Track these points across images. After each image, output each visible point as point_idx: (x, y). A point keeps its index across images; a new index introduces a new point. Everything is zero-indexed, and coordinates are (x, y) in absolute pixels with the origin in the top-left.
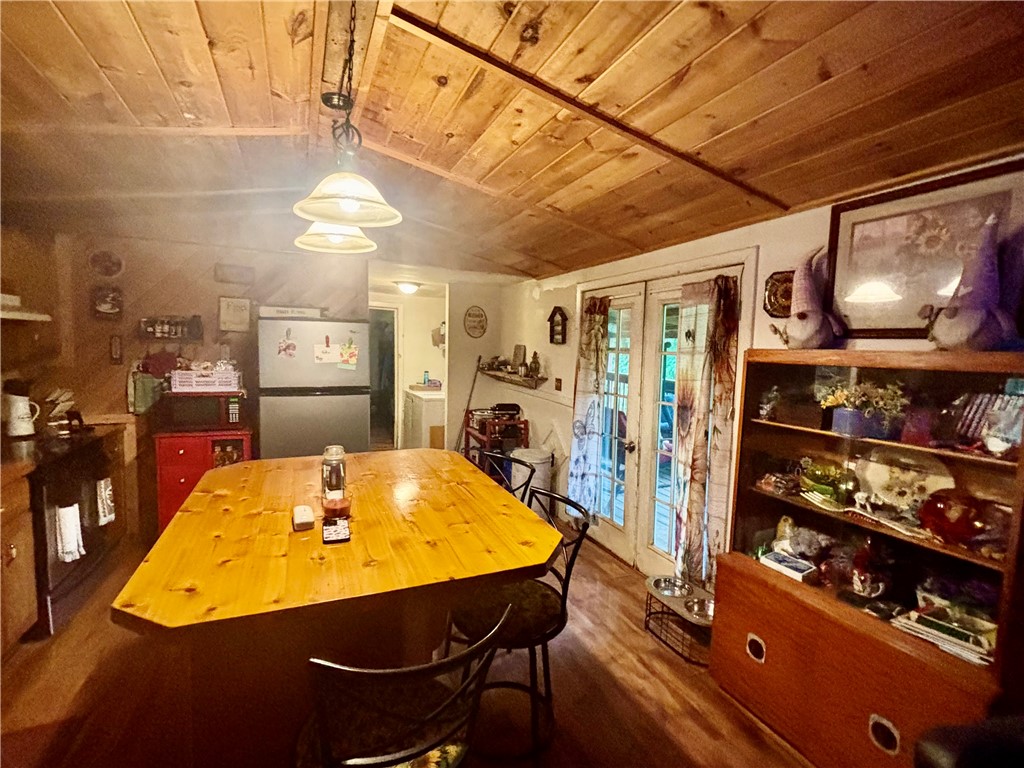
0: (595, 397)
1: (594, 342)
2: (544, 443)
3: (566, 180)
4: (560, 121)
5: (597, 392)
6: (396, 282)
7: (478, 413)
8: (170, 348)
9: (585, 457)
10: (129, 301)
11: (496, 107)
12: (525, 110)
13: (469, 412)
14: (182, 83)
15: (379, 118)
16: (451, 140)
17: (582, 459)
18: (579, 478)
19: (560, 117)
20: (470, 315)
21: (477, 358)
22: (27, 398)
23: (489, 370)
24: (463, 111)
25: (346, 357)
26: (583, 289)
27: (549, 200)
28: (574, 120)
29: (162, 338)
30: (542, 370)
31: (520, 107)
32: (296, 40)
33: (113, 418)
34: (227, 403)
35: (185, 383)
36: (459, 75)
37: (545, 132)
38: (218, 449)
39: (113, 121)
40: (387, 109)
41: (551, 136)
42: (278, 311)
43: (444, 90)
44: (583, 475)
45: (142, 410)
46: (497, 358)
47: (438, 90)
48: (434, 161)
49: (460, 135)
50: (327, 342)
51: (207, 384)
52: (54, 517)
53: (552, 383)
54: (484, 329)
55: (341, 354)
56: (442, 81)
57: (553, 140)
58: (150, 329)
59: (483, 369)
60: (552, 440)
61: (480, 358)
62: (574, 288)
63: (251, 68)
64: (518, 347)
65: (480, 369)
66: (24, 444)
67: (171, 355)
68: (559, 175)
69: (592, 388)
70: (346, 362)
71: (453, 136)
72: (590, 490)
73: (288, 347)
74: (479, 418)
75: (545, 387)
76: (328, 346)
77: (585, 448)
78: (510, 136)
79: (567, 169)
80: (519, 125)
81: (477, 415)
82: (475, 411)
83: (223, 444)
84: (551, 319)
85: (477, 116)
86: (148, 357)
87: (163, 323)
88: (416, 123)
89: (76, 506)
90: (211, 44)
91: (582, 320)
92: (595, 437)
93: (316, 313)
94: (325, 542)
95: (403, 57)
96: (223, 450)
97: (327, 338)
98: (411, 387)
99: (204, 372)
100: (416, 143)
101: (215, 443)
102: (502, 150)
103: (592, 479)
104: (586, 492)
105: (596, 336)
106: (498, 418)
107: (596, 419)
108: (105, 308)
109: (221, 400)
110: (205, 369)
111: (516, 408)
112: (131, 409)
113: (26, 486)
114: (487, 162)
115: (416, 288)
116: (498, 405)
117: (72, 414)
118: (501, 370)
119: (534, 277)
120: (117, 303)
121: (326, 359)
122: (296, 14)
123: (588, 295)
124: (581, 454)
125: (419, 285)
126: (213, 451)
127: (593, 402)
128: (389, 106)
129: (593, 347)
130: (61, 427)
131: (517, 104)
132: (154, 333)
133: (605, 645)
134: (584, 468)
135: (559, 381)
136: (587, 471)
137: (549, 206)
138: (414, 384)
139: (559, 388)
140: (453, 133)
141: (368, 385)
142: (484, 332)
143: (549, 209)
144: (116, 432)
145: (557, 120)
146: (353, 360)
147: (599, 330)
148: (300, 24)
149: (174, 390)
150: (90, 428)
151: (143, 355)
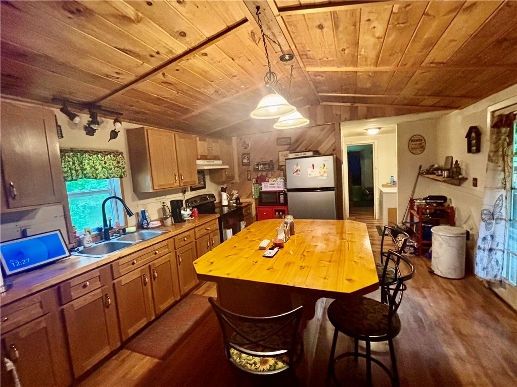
0: (503, 192)
1: (501, 149)
2: (465, 223)
3: (431, 44)
4: (397, 13)
5: (505, 188)
6: (367, 129)
7: (419, 201)
8: (264, 174)
9: (492, 237)
10: (251, 157)
11: (355, 25)
12: (371, 18)
13: (412, 201)
14: (233, 76)
15: (309, 56)
16: (345, 52)
17: (489, 238)
18: (486, 253)
19: (395, 10)
20: (413, 141)
21: (418, 167)
22: (226, 193)
23: (426, 174)
24: (340, 36)
25: (322, 173)
26: (493, 110)
27: (428, 60)
28: (405, 7)
29: (261, 170)
30: (463, 173)
31: (367, 19)
32: (257, 42)
33: (248, 200)
34: (279, 195)
35: (266, 187)
36: (325, 20)
37: (393, 24)
38: (277, 213)
39: (224, 97)
40: (309, 51)
41: (398, 24)
42: (295, 155)
43: (325, 30)
44: (491, 250)
45: (257, 197)
46: (433, 166)
47: (322, 32)
48: (346, 65)
49: (348, 48)
50: (313, 167)
51: (274, 187)
52: (226, 232)
53: (470, 181)
54: (423, 148)
55: (320, 172)
56: (321, 27)
57: (402, 25)
58: (257, 167)
59: (422, 173)
60: (470, 222)
61: (420, 167)
62: (485, 111)
63: (250, 61)
64: (447, 158)
65: (420, 174)
66: (226, 208)
67: (264, 176)
68: (422, 42)
69: (500, 185)
70: (322, 175)
71: (345, 50)
72: (497, 262)
73: (297, 171)
74: (418, 204)
75: (465, 184)
76: (313, 169)
77: (492, 230)
78: (374, 36)
79: (425, 37)
80: (374, 27)
81: (417, 203)
82: (417, 200)
83: (279, 211)
84: (468, 136)
85: (349, 34)
86: (257, 178)
87: (261, 164)
88: (324, 51)
89: (231, 229)
90: (233, 59)
91: (492, 133)
92: (503, 222)
93: (311, 154)
94: (264, 256)
95: (298, 25)
96: (279, 214)
97: (313, 165)
98: (383, 186)
99: (273, 183)
100: (332, 60)
101: (276, 211)
102: (375, 45)
103: (499, 254)
104: (493, 263)
105: (503, 144)
106: (428, 204)
107: (504, 209)
108: (245, 161)
109: (278, 193)
110: (273, 181)
111: (444, 198)
112: (254, 197)
113: (217, 221)
114: (372, 54)
115: (378, 130)
116: (429, 197)
117: (238, 199)
118: (434, 174)
119: (457, 108)
120: (248, 159)
121: (313, 175)
122: (250, 33)
123: (497, 113)
124: (488, 234)
125: (380, 128)
126: (276, 214)
127: (502, 195)
128: (308, 49)
129: (500, 153)
130: (234, 203)
131: (364, 18)
132: (258, 168)
133: (472, 373)
134: (492, 244)
135: (475, 180)
136: (494, 247)
137: (432, 63)
138: (385, 183)
139: (475, 185)
140: (344, 48)
141: (333, 186)
142: (424, 150)
143: (432, 65)
144: (250, 204)
145: (394, 13)
146: (326, 175)
147: (505, 140)
148: (254, 36)
149: (263, 190)
150: (241, 204)
151: (256, 177)
